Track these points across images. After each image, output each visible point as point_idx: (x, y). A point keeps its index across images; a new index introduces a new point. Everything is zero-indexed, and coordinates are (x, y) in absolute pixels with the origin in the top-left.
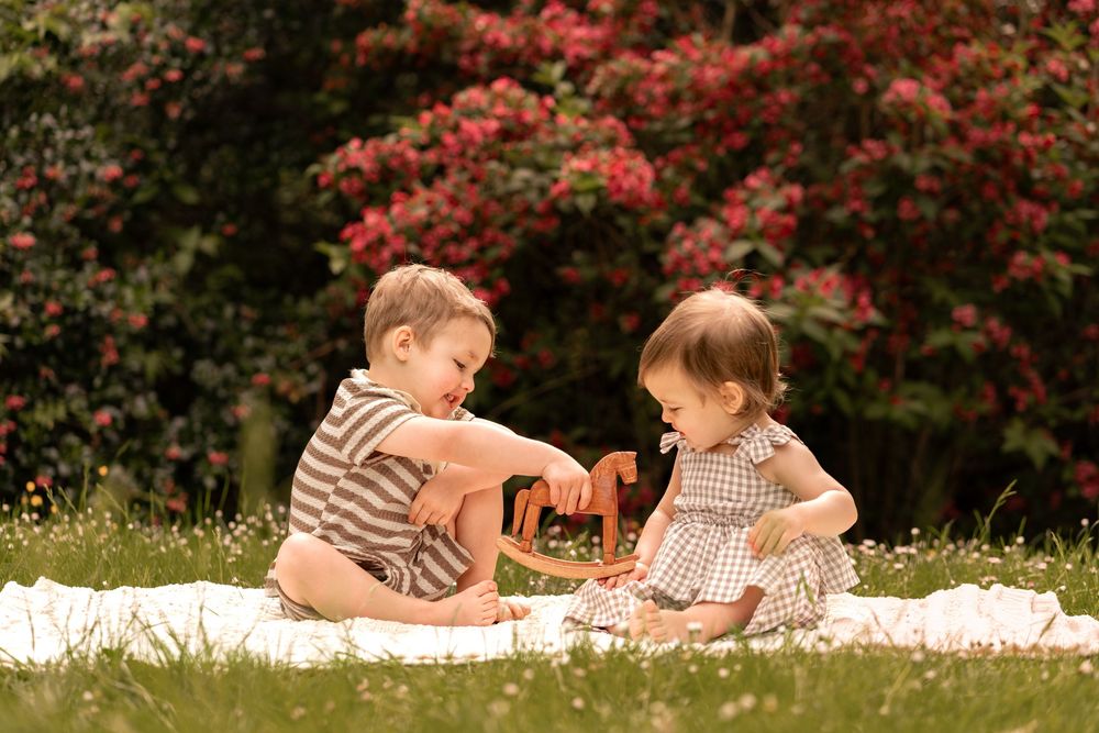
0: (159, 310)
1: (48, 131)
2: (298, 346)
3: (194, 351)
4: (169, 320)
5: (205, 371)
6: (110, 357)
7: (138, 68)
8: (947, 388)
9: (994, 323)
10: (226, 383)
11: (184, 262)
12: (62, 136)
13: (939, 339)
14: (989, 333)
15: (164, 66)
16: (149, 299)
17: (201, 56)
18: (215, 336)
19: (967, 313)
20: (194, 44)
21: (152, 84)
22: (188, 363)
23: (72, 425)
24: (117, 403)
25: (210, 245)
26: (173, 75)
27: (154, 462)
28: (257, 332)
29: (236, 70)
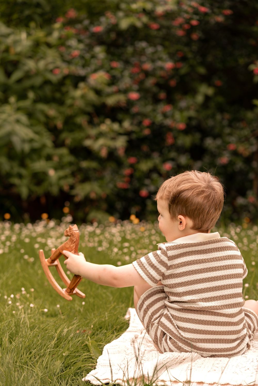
0: (190, 119)
1: (144, 49)
2: (246, 132)
3: (205, 133)
4: (194, 123)
5: (209, 143)
6: (170, 141)
7: (180, 20)
10: (218, 147)
11: (200, 99)
12: (150, 50)
15: (191, 19)
16: (186, 114)
17: (206, 14)
20: (203, 9)
21: (186, 26)
22: (202, 140)
24: (173, 160)
25: (210, 91)
26: (194, 22)
28: (230, 125)
29: (220, 19)
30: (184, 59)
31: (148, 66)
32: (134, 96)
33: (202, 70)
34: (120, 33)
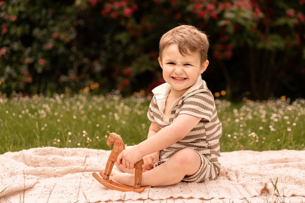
0: (20, 13)
2: (66, 23)
3: (33, 25)
4: (24, 16)
5: (37, 32)
6: (4, 31)
8: (283, 36)
9: (300, 15)
10: (44, 36)
13: (282, 21)
14: (298, 19)
16: (17, 9)
18: (40, 20)
19: (291, 12)
22: (31, 29)
24: (8, 46)
27: (21, 64)
28: (53, 18)
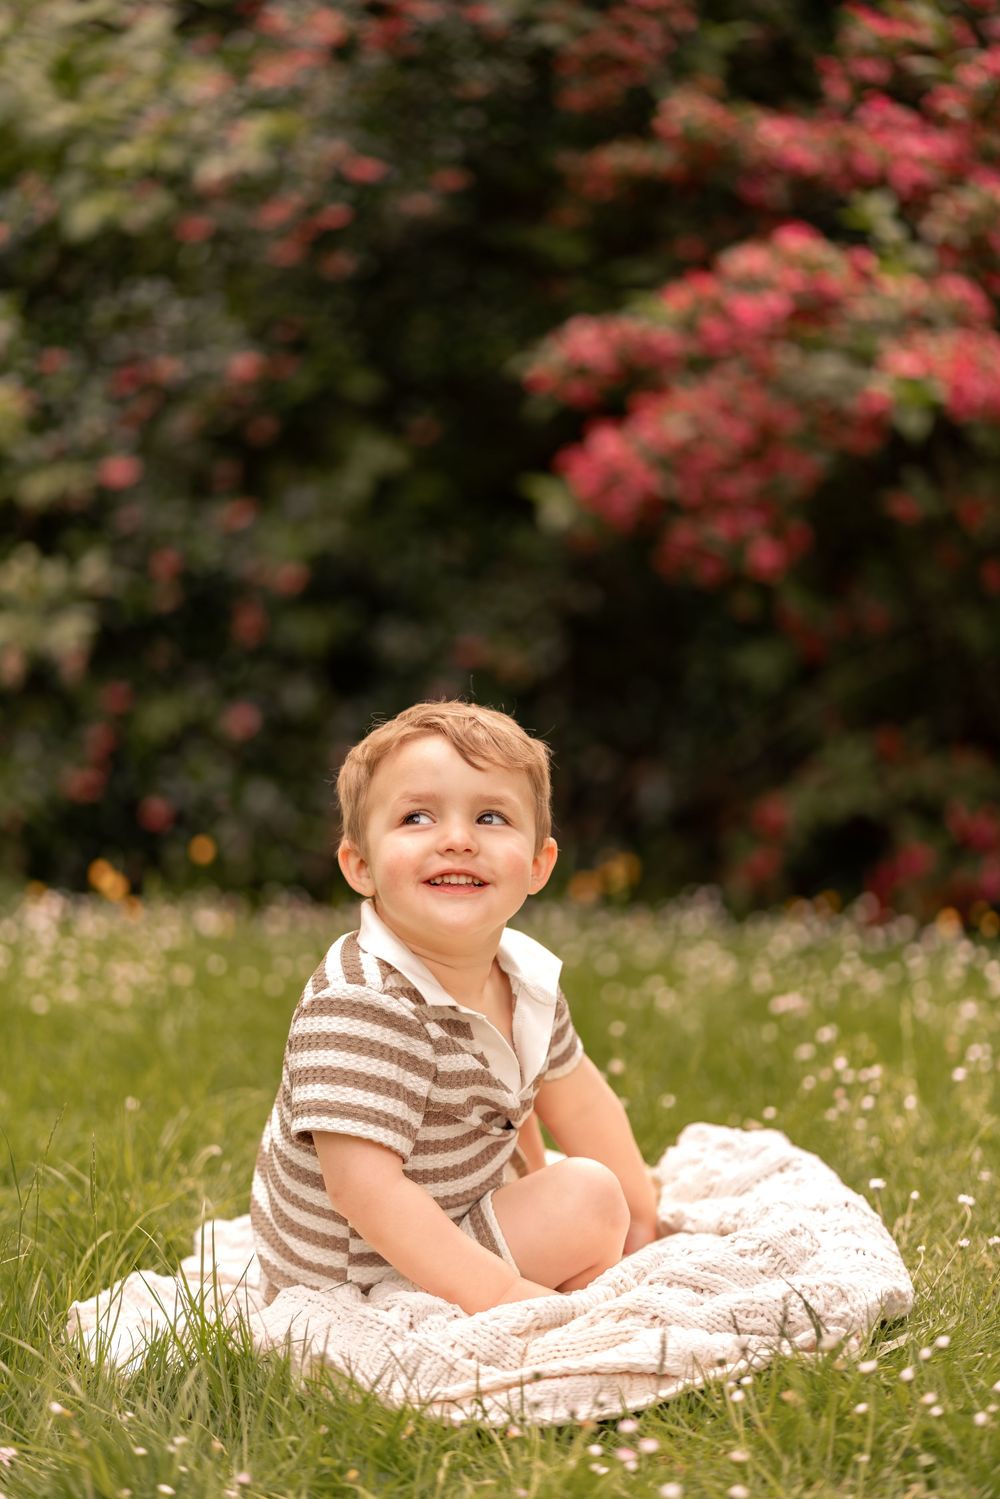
12: (176, 313)
20: (370, 167)
23: (196, 730)
30: (300, 346)
31: (170, 368)
32: (120, 469)
33: (362, 385)
34: (73, 254)
